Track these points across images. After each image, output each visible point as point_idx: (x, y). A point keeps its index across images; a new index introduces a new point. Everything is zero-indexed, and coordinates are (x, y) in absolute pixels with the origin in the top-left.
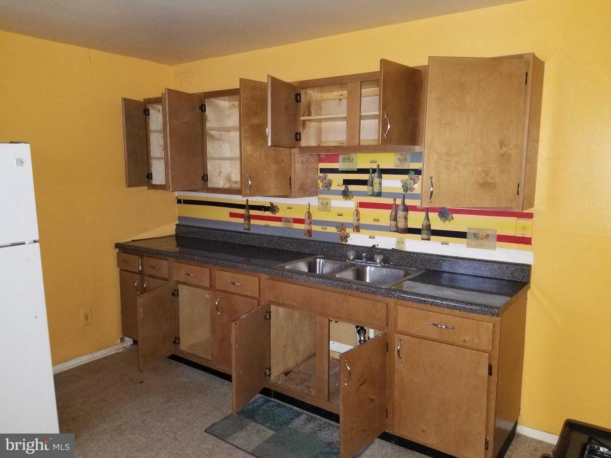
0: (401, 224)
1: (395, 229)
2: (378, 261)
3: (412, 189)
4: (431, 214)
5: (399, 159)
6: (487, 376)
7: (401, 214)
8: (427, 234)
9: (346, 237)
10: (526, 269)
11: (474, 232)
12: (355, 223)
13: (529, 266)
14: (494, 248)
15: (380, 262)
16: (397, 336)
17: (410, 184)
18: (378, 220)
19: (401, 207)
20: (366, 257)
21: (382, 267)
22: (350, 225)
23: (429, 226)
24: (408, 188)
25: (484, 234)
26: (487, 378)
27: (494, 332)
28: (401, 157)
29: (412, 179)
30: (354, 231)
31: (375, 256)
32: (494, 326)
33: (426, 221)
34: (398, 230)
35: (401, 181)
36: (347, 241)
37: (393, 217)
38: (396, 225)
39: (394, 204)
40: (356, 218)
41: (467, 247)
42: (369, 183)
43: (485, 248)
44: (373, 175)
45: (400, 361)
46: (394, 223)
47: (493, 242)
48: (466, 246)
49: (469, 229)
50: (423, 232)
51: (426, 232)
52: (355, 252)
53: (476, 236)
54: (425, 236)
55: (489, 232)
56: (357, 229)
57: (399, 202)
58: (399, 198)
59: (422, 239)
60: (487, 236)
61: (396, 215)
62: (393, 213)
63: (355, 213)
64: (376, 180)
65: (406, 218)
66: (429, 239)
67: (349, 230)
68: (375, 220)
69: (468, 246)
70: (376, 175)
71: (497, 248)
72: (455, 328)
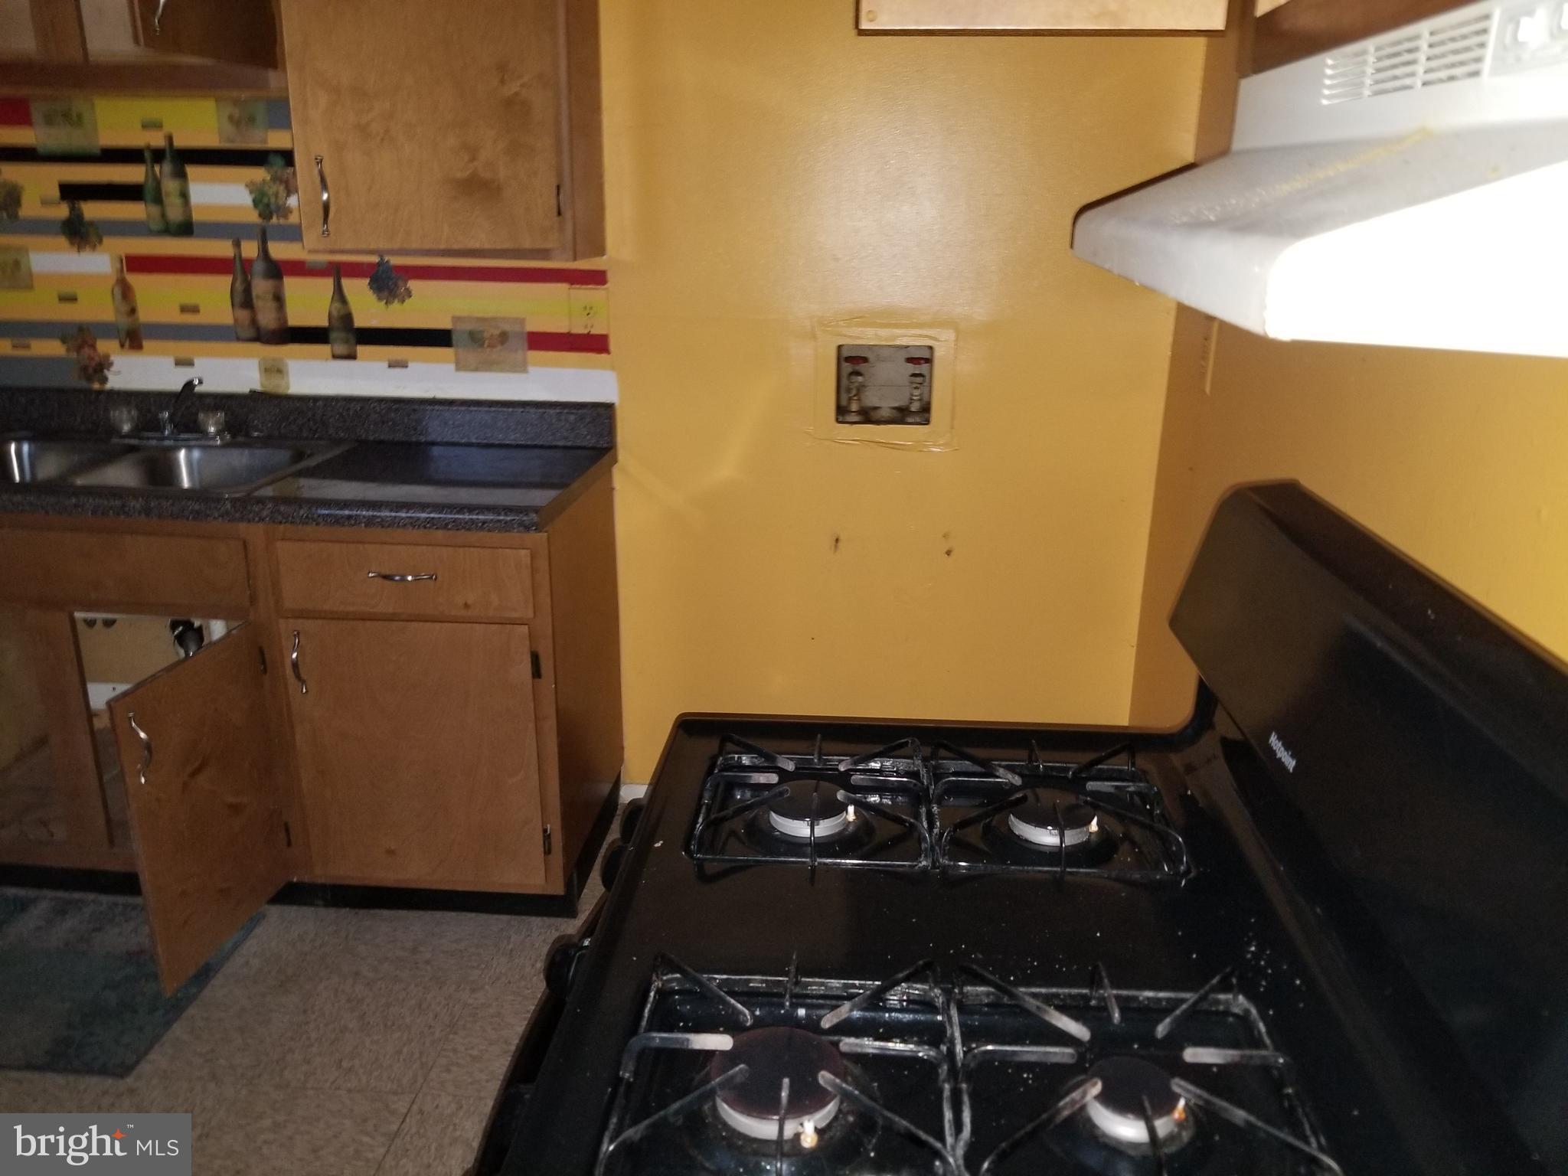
0: (267, 318)
1: (251, 333)
2: (212, 429)
3: (285, 212)
4: (347, 283)
5: (231, 118)
6: (531, 681)
7: (261, 286)
8: (347, 342)
9: (101, 368)
10: (601, 415)
11: (468, 327)
12: (124, 322)
13: (609, 407)
14: (521, 367)
15: (219, 433)
16: (285, 626)
17: (276, 195)
18: (194, 310)
19: (259, 267)
20: (171, 419)
21: (225, 446)
22: (107, 330)
23: (347, 318)
24: (273, 207)
25: (497, 332)
26: (530, 686)
27: (534, 571)
28: (236, 113)
29: (281, 181)
30: (122, 346)
31: (201, 416)
32: (533, 557)
33: (337, 305)
34: (262, 336)
35: (247, 186)
36: (105, 380)
37: (238, 299)
38: (254, 322)
39: (237, 258)
40: (124, 308)
41: (458, 368)
42: (149, 193)
43: (502, 370)
44: (157, 169)
45: (304, 690)
46: (244, 315)
47: (520, 352)
48: (452, 366)
49: (456, 319)
50: (333, 335)
51: (342, 335)
52: (134, 413)
53: (476, 339)
54: (341, 349)
55: (507, 327)
56: (134, 338)
57: (250, 249)
58: (250, 238)
59: (335, 357)
60: (504, 337)
61: (248, 290)
62: (239, 286)
63: (118, 291)
64: (170, 186)
65: (279, 299)
66: (352, 357)
67: (105, 346)
68: (184, 309)
69: (460, 366)
70: (167, 167)
71: (531, 369)
72: (438, 575)
